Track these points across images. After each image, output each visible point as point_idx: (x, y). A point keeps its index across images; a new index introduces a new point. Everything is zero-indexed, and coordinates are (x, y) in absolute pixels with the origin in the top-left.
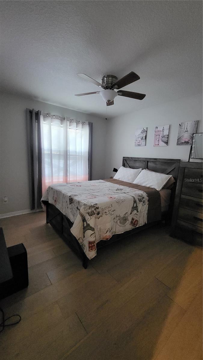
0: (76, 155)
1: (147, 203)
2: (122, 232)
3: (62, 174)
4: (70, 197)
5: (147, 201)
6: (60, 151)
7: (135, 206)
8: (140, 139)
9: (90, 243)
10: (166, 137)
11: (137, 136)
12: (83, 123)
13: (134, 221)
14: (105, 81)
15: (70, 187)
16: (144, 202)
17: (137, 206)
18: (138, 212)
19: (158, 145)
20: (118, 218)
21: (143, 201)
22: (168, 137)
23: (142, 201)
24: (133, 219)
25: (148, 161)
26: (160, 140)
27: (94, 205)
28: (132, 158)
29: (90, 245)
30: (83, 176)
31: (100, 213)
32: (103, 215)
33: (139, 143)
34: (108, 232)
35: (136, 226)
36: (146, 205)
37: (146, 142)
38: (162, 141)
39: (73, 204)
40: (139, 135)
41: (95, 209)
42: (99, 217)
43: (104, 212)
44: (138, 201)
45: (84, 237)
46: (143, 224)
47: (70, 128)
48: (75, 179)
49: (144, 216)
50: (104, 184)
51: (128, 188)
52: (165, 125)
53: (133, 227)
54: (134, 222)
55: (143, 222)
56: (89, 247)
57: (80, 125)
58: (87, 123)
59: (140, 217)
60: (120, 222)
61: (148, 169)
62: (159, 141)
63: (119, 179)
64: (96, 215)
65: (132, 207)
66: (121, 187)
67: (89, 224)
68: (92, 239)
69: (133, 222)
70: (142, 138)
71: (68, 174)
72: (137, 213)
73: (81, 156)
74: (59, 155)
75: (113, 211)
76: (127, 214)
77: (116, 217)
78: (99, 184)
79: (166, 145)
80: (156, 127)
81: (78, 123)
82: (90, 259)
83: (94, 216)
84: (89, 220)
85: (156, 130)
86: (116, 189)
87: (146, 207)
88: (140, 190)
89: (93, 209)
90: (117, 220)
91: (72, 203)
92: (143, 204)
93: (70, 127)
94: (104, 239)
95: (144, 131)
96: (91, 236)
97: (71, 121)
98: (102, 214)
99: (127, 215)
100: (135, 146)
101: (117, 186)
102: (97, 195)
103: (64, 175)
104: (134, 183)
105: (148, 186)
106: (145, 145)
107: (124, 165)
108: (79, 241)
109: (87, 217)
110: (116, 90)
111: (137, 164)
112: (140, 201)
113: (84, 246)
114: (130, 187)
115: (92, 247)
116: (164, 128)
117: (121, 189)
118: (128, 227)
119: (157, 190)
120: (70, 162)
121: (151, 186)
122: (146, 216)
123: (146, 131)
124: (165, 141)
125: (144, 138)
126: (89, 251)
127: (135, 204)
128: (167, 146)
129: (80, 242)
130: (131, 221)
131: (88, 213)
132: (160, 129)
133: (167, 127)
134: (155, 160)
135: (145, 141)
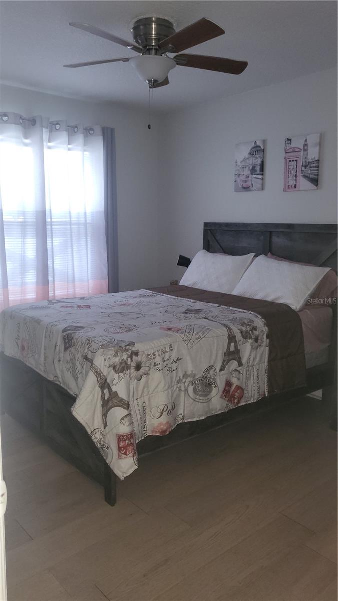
0: (70, 224)
1: (266, 341)
2: (202, 415)
3: (31, 278)
4: (65, 333)
5: (265, 336)
6: (23, 214)
7: (232, 348)
8: (247, 172)
9: (120, 438)
10: (312, 165)
11: (239, 163)
12: (88, 132)
13: (233, 387)
14: (142, 33)
15: (61, 309)
16: (256, 340)
17: (237, 351)
18: (240, 364)
19: (295, 187)
20: (189, 379)
21: (253, 336)
22: (318, 167)
23: (251, 338)
24: (229, 384)
25: (271, 233)
26: (299, 174)
27: (126, 346)
28: (227, 225)
29: (122, 444)
30: (91, 283)
31: (143, 365)
32: (149, 370)
33: (246, 181)
34: (165, 414)
35: (239, 402)
36: (262, 348)
37: (263, 179)
38: (305, 176)
39: (72, 349)
40: (245, 160)
41: (131, 357)
42: (141, 376)
43: (153, 364)
44: (239, 336)
45: (105, 425)
46: (256, 396)
47: (49, 148)
48: (71, 291)
49: (258, 376)
50: (153, 300)
51: (215, 307)
52: (309, 135)
53: (232, 406)
54: (231, 391)
55: (256, 391)
56: (119, 449)
57: (80, 138)
58: (98, 130)
59: (248, 378)
60: (195, 390)
61: (273, 254)
62: (296, 176)
63: (194, 284)
64: (132, 370)
65: (225, 350)
66: (199, 305)
67: (116, 392)
68: (124, 429)
69: (229, 391)
70: (253, 170)
71: (50, 279)
72: (239, 368)
73: (85, 224)
74: (23, 225)
75: (176, 362)
76: (212, 370)
77: (183, 376)
78: (138, 300)
79: (316, 188)
80: (288, 139)
81: (72, 131)
82: (122, 478)
83: (128, 372)
84: (114, 383)
85: (289, 146)
86: (184, 310)
87: (264, 351)
88: (248, 309)
89: (125, 357)
90: (187, 384)
91: (70, 346)
92: (256, 344)
93: (50, 144)
94: (156, 432)
95: (258, 149)
96: (123, 421)
97: (53, 127)
98: (147, 369)
99: (212, 372)
100: (236, 191)
101: (187, 303)
102: (134, 324)
103: (37, 283)
104: (235, 293)
105: (269, 299)
106: (263, 189)
107: (208, 247)
108: (93, 438)
109: (112, 376)
110: (172, 55)
111: (245, 242)
112: (246, 335)
113: (107, 448)
114: (221, 303)
115: (125, 447)
116: (308, 142)
117: (198, 311)
118: (217, 404)
119: (294, 307)
120: (55, 242)
121: (279, 298)
122: (264, 377)
123: (263, 151)
124: (312, 176)
125: (258, 168)
126: (120, 457)
127: (233, 344)
128: (318, 189)
129: (95, 440)
130: (224, 390)
131: (114, 367)
132: (298, 143)
133: (313, 139)
134: (289, 229)
135: (260, 177)
